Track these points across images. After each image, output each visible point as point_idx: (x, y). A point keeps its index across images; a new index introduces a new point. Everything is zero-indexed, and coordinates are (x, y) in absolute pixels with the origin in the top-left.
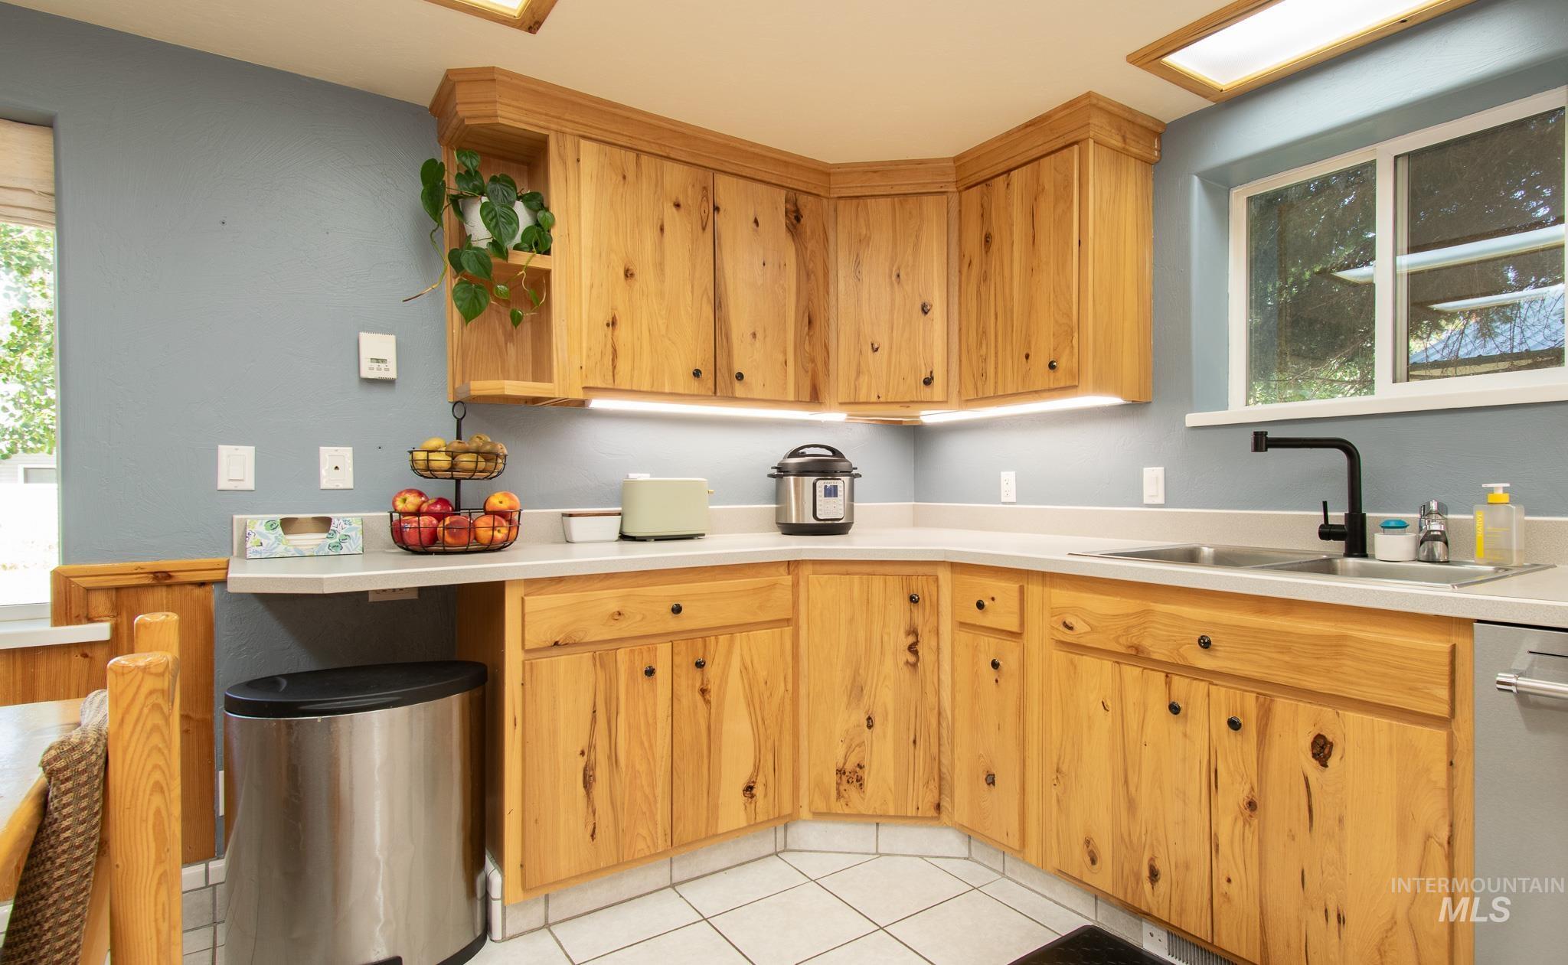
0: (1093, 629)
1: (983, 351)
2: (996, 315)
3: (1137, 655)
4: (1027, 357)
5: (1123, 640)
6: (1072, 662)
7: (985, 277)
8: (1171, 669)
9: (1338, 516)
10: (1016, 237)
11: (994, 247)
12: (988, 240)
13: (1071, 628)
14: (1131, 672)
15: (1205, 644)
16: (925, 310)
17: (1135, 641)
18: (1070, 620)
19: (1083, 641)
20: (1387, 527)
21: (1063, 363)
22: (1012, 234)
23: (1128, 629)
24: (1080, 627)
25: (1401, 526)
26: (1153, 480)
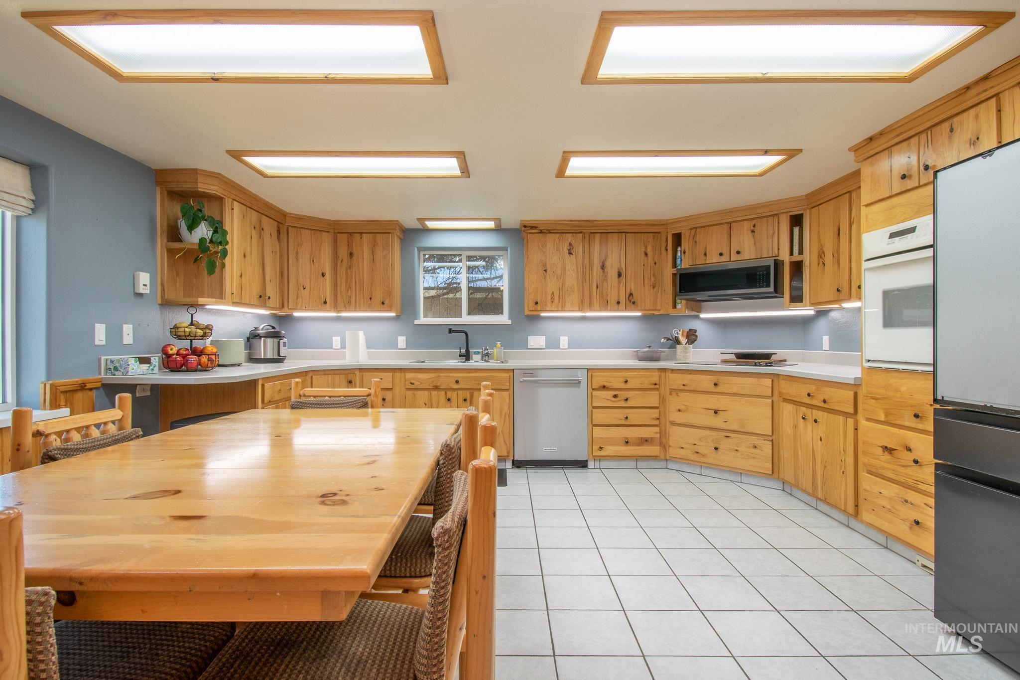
0: (421, 383)
1: (349, 294)
2: (356, 282)
3: (437, 388)
4: (371, 299)
5: (432, 385)
6: (414, 394)
7: (350, 267)
8: (446, 390)
9: (463, 351)
10: (365, 257)
11: (355, 258)
12: (351, 254)
13: (413, 384)
14: (434, 393)
15: (457, 382)
16: (323, 275)
17: (435, 385)
18: (412, 382)
19: (418, 387)
20: (475, 353)
21: (386, 302)
22: (363, 255)
23: (433, 382)
24: (417, 383)
25: (478, 353)
26: (402, 341)
